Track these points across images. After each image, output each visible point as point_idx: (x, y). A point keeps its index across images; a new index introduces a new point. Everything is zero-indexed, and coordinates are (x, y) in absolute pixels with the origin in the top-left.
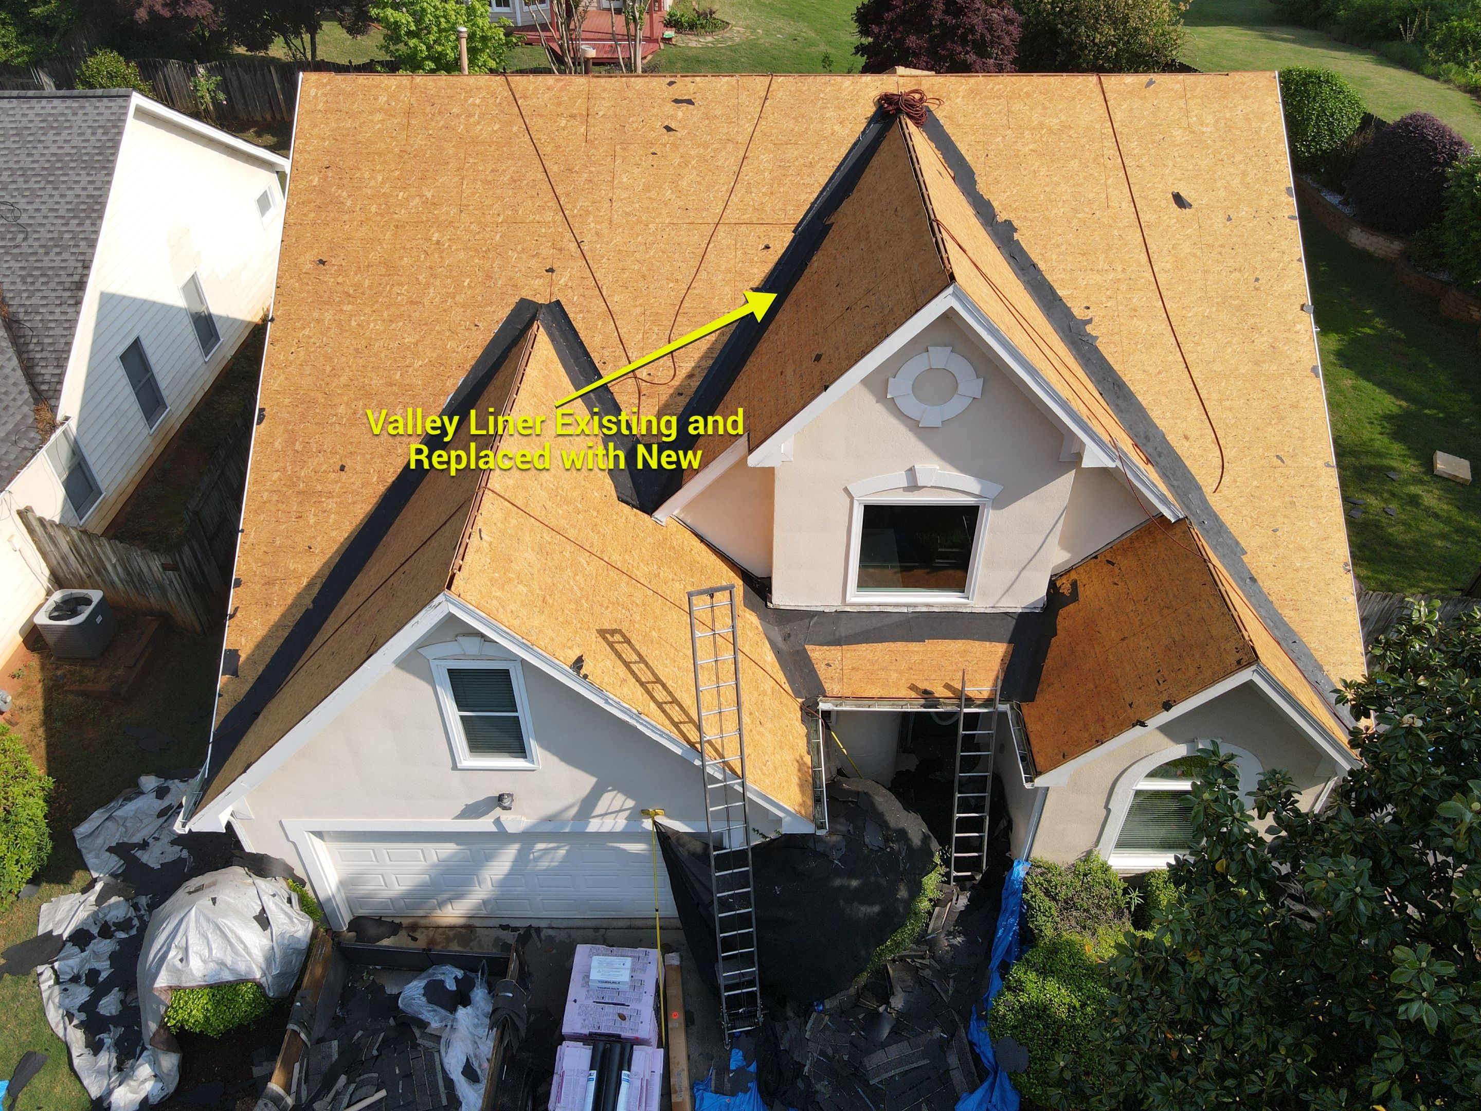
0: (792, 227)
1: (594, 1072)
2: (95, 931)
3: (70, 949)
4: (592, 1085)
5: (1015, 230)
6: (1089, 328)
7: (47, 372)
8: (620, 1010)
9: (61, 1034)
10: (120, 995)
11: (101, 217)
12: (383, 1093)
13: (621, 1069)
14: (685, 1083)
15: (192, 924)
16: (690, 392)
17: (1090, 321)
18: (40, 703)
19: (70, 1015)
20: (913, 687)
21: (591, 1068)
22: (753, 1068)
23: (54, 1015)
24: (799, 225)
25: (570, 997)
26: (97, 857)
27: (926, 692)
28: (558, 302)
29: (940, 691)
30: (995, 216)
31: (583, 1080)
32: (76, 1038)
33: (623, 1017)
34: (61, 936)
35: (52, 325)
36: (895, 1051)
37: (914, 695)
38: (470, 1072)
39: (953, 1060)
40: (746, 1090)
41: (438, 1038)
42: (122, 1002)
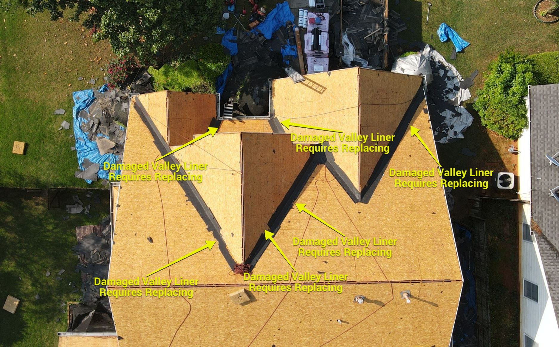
0: (281, 228)
1: (319, 44)
2: (454, 91)
3: (458, 85)
4: (320, 42)
5: (207, 229)
6: (187, 199)
7: (544, 245)
8: (316, 63)
9: (450, 64)
10: (440, 75)
11: (555, 310)
12: (365, 38)
13: (314, 45)
14: (299, 57)
15: (417, 64)
16: (310, 178)
17: (187, 201)
18: (502, 157)
19: (450, 69)
20: (244, 123)
21: (320, 46)
22: (284, 60)
23: (453, 68)
24: (279, 229)
25: (328, 65)
26: (464, 112)
27: (241, 122)
28: (355, 203)
29: (238, 122)
30: (213, 233)
31: (322, 44)
32: (446, 64)
33: (315, 61)
34: (462, 89)
35: (552, 264)
36: (251, 62)
37: (244, 121)
38: (348, 45)
39: (237, 62)
40: (285, 56)
41: (356, 54)
42: (439, 74)
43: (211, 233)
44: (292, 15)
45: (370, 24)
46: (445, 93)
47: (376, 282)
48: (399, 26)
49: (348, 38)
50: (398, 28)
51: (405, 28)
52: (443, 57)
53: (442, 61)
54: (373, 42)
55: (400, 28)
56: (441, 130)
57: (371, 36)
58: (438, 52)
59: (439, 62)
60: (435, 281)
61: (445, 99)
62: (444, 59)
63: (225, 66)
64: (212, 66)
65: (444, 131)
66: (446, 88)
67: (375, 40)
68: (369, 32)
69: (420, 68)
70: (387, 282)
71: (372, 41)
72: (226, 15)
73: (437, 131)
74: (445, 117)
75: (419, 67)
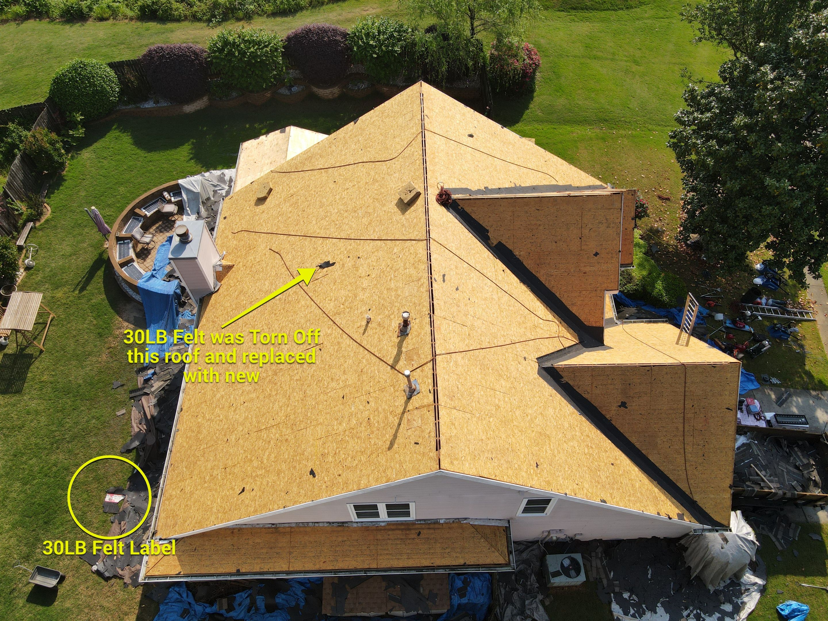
12: (752, 465)
28: (537, 359)
43: (483, 188)
44: (746, 392)
45: (776, 475)
46: (695, 612)
47: (433, 340)
48: (779, 537)
49: (743, 444)
50: (776, 536)
51: (780, 548)
52: (753, 608)
53: (746, 608)
54: (750, 480)
55: (778, 539)
56: (634, 606)
57: (758, 475)
58: (759, 603)
59: (744, 603)
60: (437, 426)
61: (685, 613)
62: (750, 611)
63: (662, 298)
64: (659, 286)
65: (632, 612)
66: (705, 614)
67: (753, 483)
68: (763, 472)
69: (737, 537)
70: (434, 355)
71: (751, 477)
72: (720, 317)
73: (630, 597)
74: (656, 613)
75: (737, 535)
